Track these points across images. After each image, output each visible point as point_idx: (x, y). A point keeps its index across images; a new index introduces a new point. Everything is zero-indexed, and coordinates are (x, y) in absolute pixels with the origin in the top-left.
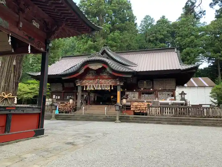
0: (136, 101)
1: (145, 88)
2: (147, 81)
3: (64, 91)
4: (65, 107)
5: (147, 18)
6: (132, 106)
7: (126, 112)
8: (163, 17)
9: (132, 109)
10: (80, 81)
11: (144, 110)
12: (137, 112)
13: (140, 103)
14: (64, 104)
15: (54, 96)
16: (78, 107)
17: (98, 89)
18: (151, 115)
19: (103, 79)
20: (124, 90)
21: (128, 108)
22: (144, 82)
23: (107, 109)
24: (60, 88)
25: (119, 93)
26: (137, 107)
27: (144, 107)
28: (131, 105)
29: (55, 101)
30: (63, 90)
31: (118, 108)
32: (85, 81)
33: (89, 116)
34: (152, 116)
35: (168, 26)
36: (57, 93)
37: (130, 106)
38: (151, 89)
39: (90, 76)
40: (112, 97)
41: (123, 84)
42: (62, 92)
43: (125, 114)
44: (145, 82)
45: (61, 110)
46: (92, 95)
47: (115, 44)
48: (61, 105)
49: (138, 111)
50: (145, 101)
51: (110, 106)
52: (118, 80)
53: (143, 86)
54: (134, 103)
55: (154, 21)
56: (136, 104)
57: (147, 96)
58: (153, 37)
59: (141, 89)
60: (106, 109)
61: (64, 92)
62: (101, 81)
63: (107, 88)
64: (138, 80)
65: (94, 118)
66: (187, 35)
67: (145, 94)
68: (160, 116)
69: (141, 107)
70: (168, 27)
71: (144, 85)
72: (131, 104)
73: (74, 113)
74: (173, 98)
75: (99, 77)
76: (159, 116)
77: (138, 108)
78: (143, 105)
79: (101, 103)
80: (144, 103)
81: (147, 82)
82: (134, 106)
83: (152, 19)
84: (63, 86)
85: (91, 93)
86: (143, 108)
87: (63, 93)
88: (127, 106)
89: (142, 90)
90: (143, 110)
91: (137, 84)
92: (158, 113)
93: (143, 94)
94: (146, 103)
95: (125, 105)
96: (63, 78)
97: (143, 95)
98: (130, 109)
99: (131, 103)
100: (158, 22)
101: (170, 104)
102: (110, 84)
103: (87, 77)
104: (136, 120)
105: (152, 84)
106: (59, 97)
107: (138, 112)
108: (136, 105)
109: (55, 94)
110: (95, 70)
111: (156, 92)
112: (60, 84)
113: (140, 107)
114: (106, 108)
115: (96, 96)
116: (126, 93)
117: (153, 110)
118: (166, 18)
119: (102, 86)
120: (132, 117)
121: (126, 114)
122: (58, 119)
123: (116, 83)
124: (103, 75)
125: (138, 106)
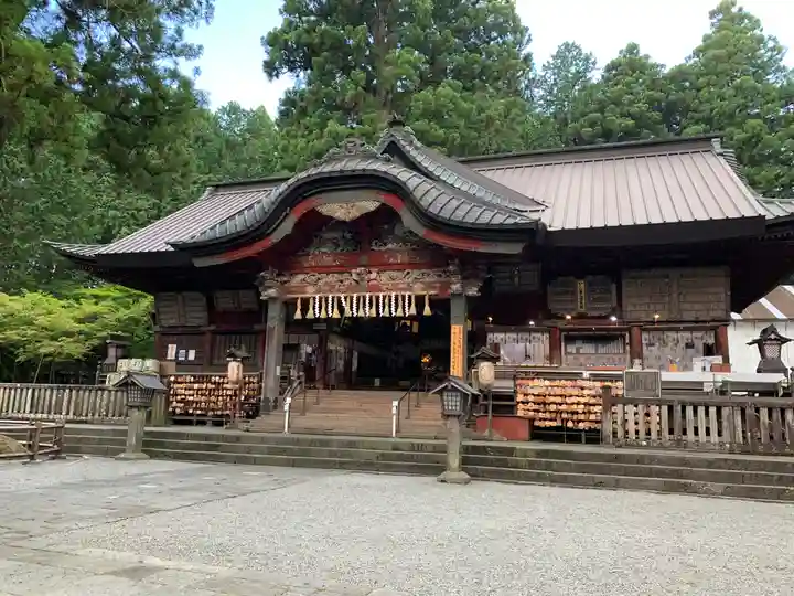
0: (538, 375)
1: (581, 316)
2: (590, 278)
3: (212, 328)
4: (213, 398)
5: (567, 53)
6: (520, 398)
7: (493, 426)
8: (632, 49)
9: (520, 413)
10: (278, 275)
11: (582, 417)
12: (546, 428)
13: (557, 383)
14: (210, 386)
15: (172, 350)
16: (267, 400)
17: (361, 314)
18: (623, 441)
19: (384, 266)
20: (481, 323)
21: (502, 404)
22: (575, 287)
23: (398, 408)
24: (195, 314)
25: (457, 334)
26: (545, 404)
27: (582, 400)
28: (515, 392)
29: (171, 368)
30: (210, 323)
31: (454, 403)
32: (301, 277)
33: (312, 442)
34: (628, 445)
35: (653, 81)
36: (184, 336)
37: (511, 398)
38: (614, 319)
39: (323, 254)
40: (425, 360)
41: (479, 291)
42: (203, 333)
43: (487, 433)
44: (581, 285)
45: (196, 409)
46: (337, 346)
47: (441, 132)
48: (196, 386)
49: (548, 423)
50: (586, 374)
51: (414, 394)
52: (454, 273)
53: (571, 306)
54: (531, 383)
55: (594, 63)
56: (540, 385)
57: (588, 349)
58: (592, 124)
59: (563, 318)
60: (394, 410)
61: (214, 333)
62: (374, 275)
63: (400, 309)
64: (548, 277)
65: (332, 454)
66: (732, 116)
67: (579, 344)
68: (665, 448)
69: (568, 400)
70: (654, 84)
71: (577, 300)
72: (516, 386)
73: (245, 426)
74: (718, 360)
75: (364, 259)
76: (661, 447)
77: (553, 407)
78: (575, 392)
79: (377, 382)
80: (580, 383)
81: (590, 285)
82: (531, 398)
83: (587, 59)
84: (210, 306)
85: (333, 337)
86: (575, 407)
87: (208, 337)
88: (498, 396)
89: (569, 322)
90: (575, 417)
91: (545, 293)
92: (659, 433)
93: (570, 340)
94: (592, 383)
95: (487, 393)
96: (199, 263)
97: (572, 349)
98: (512, 409)
99: (518, 382)
100: (610, 68)
101: (707, 388)
102: (418, 289)
103: (310, 261)
104: (548, 466)
105: (614, 293)
106: (192, 355)
107: (553, 424)
108: (541, 391)
109: (175, 338)
110: (344, 222)
111: (635, 330)
112: (197, 295)
113: (559, 400)
114: (395, 403)
115: (356, 354)
116: (490, 336)
117: (631, 418)
118: (641, 54)
119: (378, 298)
120: (525, 453)
121: (494, 438)
122: (153, 456)
123: (447, 285)
124: (383, 249)
125: (552, 399)
